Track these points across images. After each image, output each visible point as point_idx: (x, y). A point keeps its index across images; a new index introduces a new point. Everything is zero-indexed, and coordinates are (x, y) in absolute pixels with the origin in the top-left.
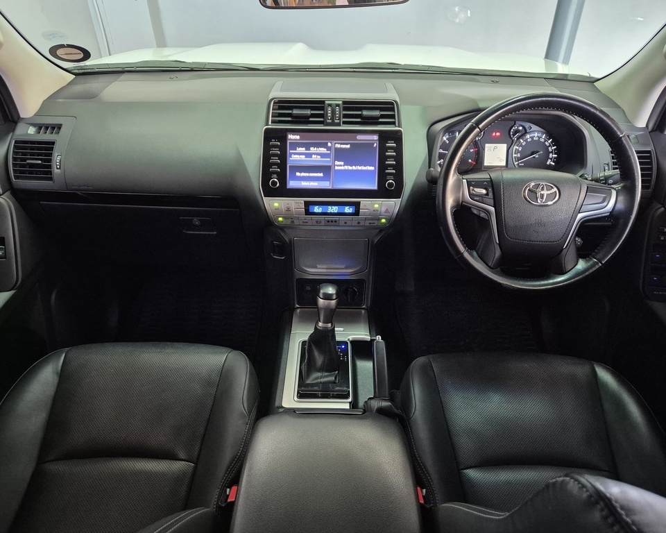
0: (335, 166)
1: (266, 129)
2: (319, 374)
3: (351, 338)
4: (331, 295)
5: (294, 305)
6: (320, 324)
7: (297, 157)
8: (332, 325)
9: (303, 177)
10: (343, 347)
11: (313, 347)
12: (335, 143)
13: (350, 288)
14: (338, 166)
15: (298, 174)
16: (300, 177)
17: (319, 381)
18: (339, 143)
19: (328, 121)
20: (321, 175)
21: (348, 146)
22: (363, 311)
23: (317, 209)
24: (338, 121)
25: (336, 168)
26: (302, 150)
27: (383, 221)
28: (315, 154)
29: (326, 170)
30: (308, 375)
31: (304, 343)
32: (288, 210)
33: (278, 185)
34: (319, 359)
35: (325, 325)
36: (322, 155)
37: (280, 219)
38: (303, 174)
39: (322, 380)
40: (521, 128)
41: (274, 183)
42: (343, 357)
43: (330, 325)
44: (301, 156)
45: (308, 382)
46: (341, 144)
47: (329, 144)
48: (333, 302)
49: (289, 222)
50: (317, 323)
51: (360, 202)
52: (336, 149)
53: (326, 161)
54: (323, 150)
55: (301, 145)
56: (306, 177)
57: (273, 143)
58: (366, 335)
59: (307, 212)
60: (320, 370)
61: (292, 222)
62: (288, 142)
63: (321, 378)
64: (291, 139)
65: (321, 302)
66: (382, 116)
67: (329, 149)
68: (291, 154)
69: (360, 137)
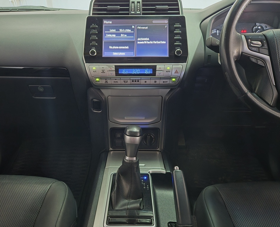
0: (137, 41)
1: (88, 17)
2: (126, 201)
3: (151, 171)
4: (136, 132)
5: (109, 149)
6: (127, 158)
7: (109, 35)
8: (137, 158)
9: (114, 49)
10: (145, 178)
11: (122, 178)
12: (137, 26)
13: (149, 135)
14: (139, 41)
15: (110, 47)
16: (112, 49)
17: (126, 207)
18: (140, 26)
19: (132, 12)
20: (127, 47)
21: (147, 28)
22: (158, 153)
23: (124, 71)
24: (139, 12)
25: (138, 43)
26: (114, 31)
27: (174, 80)
28: (123, 33)
29: (131, 44)
30: (117, 202)
31: (114, 175)
32: (103, 72)
33: (96, 54)
34: (126, 187)
35: (131, 159)
36: (128, 34)
37: (97, 79)
38: (114, 47)
39: (129, 206)
40: (260, 27)
41: (93, 52)
42: (146, 186)
43: (135, 158)
44: (113, 35)
45: (117, 208)
46: (141, 26)
47: (133, 27)
48: (138, 139)
49: (103, 82)
50: (124, 157)
51: (156, 66)
52: (138, 30)
53: (131, 38)
54: (129, 31)
55: (113, 28)
56: (117, 49)
57: (93, 26)
58: (162, 169)
59: (117, 74)
60: (127, 197)
61: (106, 81)
62: (104, 25)
63: (128, 205)
64: (106, 24)
65: (128, 138)
66: (170, 9)
67: (133, 29)
68: (106, 34)
69: (155, 21)
